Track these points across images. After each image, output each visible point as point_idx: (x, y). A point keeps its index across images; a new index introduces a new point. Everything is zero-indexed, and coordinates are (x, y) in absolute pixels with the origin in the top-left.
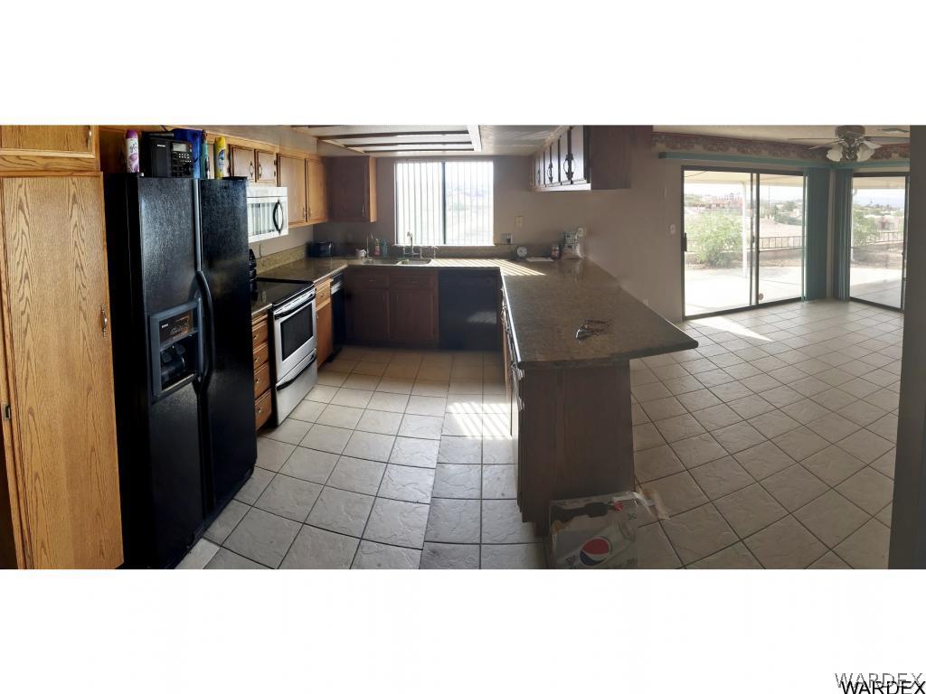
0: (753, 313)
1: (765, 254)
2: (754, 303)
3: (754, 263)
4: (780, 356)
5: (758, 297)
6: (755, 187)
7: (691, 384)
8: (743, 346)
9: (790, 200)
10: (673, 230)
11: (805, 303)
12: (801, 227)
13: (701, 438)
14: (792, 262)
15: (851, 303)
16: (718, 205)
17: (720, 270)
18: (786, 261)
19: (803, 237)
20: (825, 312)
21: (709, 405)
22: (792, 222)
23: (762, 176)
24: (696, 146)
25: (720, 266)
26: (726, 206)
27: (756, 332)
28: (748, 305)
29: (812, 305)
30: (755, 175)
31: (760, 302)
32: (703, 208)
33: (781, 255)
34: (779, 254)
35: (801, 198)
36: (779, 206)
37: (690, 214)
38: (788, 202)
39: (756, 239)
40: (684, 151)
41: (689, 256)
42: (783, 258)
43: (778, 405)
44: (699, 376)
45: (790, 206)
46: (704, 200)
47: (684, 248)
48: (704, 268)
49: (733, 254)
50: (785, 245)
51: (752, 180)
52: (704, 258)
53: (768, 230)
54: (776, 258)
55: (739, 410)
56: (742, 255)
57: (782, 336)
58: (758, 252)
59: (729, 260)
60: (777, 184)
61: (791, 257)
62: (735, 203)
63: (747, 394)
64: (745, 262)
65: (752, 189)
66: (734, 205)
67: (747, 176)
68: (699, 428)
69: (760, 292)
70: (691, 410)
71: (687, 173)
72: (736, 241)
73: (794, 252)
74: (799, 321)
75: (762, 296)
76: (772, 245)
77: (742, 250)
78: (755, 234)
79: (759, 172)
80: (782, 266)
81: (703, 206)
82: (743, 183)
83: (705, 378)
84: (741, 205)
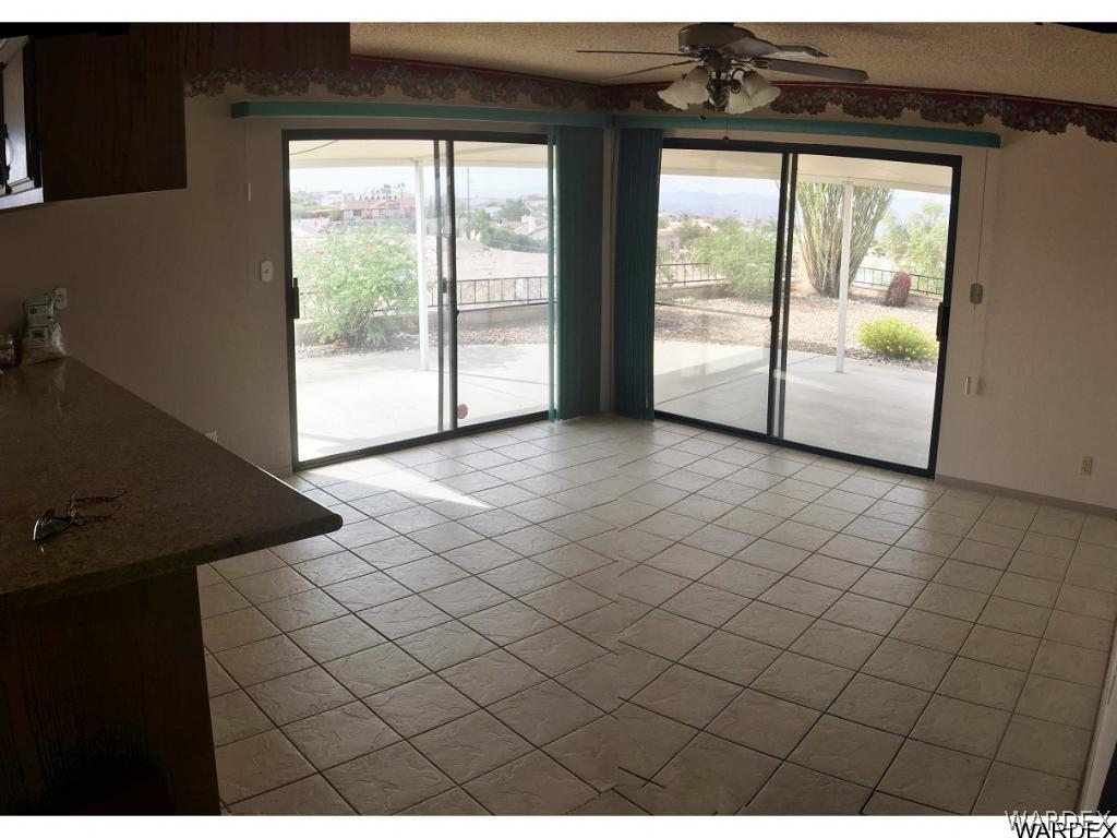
0: (447, 448)
1: (467, 316)
2: (447, 426)
3: (447, 336)
4: (504, 540)
5: (457, 411)
6: (443, 170)
7: (321, 607)
8: (425, 520)
9: (515, 197)
10: (269, 272)
11: (556, 425)
12: (546, 256)
13: (344, 712)
14: (526, 333)
15: (657, 424)
16: (357, 213)
17: (371, 356)
18: (512, 332)
19: (551, 276)
20: (601, 444)
21: (360, 646)
22: (523, 244)
23: (458, 145)
24: (312, 86)
25: (371, 347)
26: (375, 213)
27: (454, 488)
28: (436, 431)
29: (570, 429)
30: (443, 144)
31: (461, 423)
32: (326, 221)
33: (504, 318)
34: (498, 316)
35: (546, 193)
36: (492, 211)
37: (303, 234)
38: (510, 201)
39: (449, 286)
40: (288, 97)
41: (304, 326)
42: (506, 324)
43: (501, 641)
44: (335, 590)
45: (516, 210)
46: (326, 203)
47: (292, 310)
48: (334, 353)
49: (397, 319)
50: (509, 296)
51: (437, 155)
52: (332, 330)
53: (474, 263)
54: (490, 325)
55: (419, 654)
56: (417, 323)
57: (508, 496)
58: (455, 313)
59: (389, 333)
60: (491, 163)
61: (524, 322)
62: (394, 205)
63: (435, 620)
64: (425, 335)
65: (437, 175)
66: (395, 211)
67: (425, 147)
68: (339, 693)
69: (459, 403)
70: (321, 660)
71: (294, 146)
72: (403, 291)
73: (530, 311)
74: (546, 463)
75: (465, 409)
76: (481, 295)
77: (416, 308)
78: (446, 275)
79: (451, 136)
80: (505, 342)
81: (325, 215)
82: (416, 162)
83: (347, 592)
84: (413, 209)
